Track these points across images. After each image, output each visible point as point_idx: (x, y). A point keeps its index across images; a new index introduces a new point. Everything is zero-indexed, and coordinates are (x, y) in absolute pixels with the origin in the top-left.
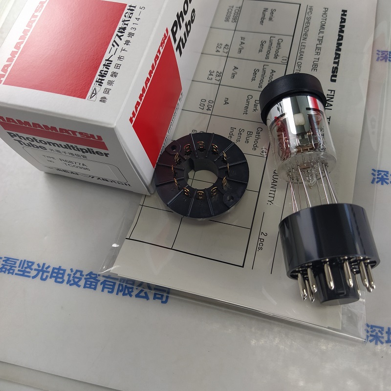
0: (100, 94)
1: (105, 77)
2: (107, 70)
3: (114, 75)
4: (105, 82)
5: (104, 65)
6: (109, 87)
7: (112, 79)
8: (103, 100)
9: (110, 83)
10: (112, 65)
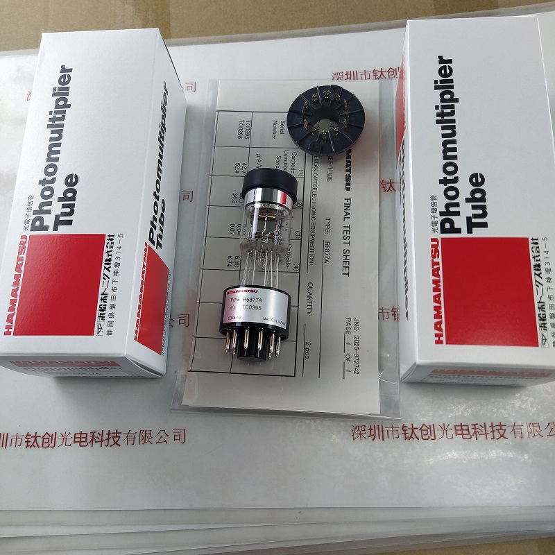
0: (105, 328)
1: (105, 310)
2: (105, 304)
3: (113, 307)
4: (106, 316)
5: (101, 299)
6: (111, 319)
7: (112, 311)
8: (109, 333)
9: (111, 315)
10: (109, 298)
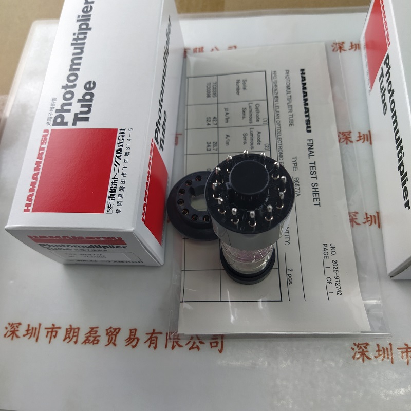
0: (115, 207)
1: (115, 192)
3: (122, 189)
4: (116, 197)
5: (112, 183)
6: (120, 200)
7: (121, 193)
8: (118, 211)
9: (120, 196)
10: (119, 182)
